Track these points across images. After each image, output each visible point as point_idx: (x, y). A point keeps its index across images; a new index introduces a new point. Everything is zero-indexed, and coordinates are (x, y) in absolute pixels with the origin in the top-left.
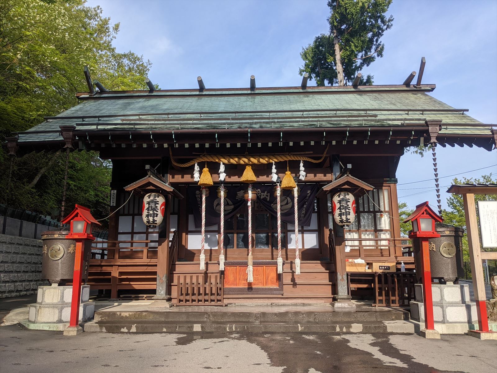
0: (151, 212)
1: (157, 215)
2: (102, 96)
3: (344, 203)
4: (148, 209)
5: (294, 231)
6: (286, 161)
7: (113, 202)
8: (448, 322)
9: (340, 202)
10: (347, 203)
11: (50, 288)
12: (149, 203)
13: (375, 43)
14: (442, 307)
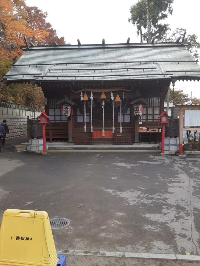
0: (66, 112)
1: (68, 113)
2: (33, 49)
3: (137, 109)
4: (65, 111)
5: (120, 115)
6: (117, 91)
7: (46, 103)
8: (170, 151)
9: (136, 108)
10: (138, 108)
11: (34, 140)
12: (65, 108)
13: (168, 6)
14: (169, 146)
